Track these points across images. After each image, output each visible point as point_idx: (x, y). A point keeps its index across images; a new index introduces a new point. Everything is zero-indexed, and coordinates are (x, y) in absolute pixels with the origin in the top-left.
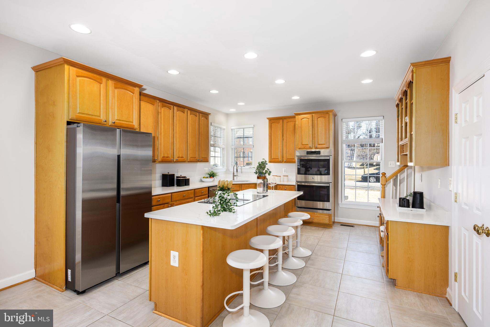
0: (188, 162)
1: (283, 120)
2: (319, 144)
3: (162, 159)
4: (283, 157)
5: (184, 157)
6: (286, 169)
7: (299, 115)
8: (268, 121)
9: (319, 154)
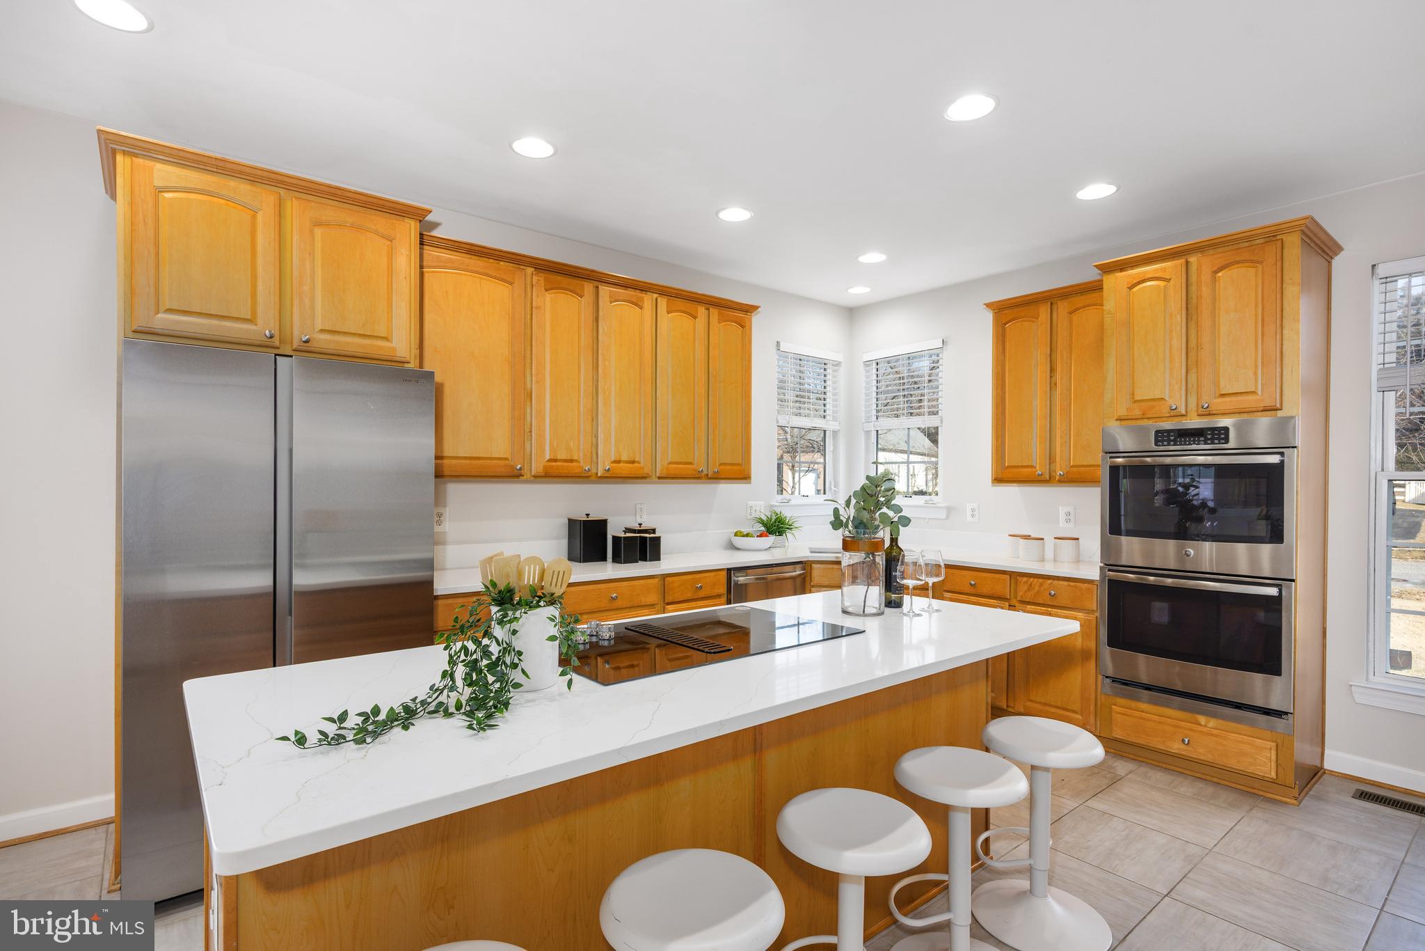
0: (659, 478)
1: (1055, 307)
2: (1223, 395)
3: (545, 467)
4: (1051, 460)
5: (639, 462)
6: (1070, 509)
7: (1122, 270)
8: (989, 317)
9: (1219, 439)
